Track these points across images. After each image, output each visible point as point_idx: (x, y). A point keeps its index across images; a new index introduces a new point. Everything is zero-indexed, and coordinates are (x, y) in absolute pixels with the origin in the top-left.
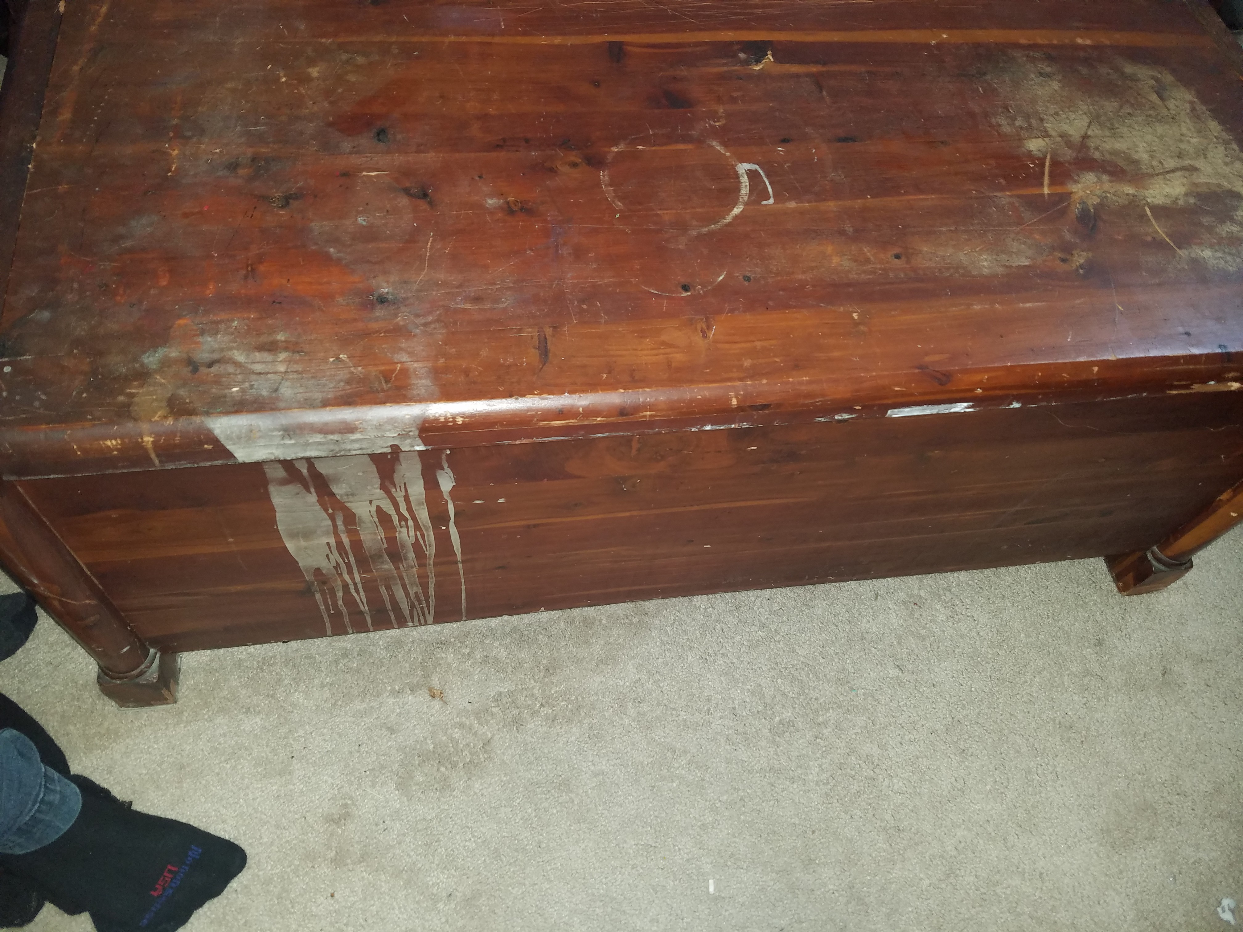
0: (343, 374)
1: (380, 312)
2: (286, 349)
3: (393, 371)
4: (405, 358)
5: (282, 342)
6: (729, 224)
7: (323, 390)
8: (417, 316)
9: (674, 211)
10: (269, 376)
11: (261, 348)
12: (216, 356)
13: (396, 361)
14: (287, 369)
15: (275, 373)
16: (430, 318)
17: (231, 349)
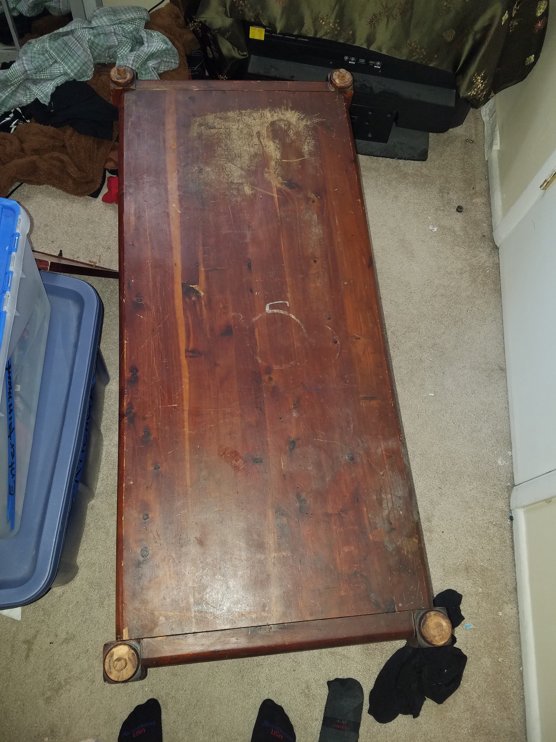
0: (390, 473)
1: (358, 460)
2: (380, 495)
3: (386, 455)
4: (379, 451)
5: (377, 497)
6: (301, 321)
7: (398, 480)
8: (358, 445)
9: (295, 342)
10: (393, 500)
11: (381, 504)
12: (386, 522)
13: (381, 453)
14: (390, 494)
15: (392, 498)
16: (359, 441)
17: (382, 516)
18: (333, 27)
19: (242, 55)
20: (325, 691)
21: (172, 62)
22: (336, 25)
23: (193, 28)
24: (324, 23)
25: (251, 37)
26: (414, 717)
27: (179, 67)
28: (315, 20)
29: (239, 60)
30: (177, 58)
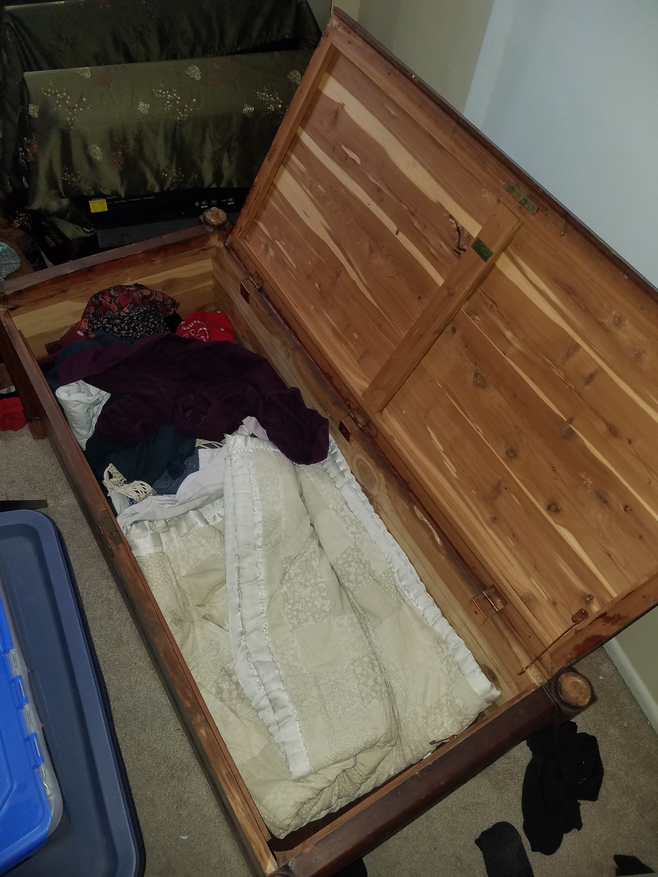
18: (177, 176)
19: (90, 232)
20: (478, 854)
21: (12, 263)
22: (180, 173)
23: (19, 224)
24: (166, 175)
25: (92, 211)
26: (579, 830)
27: (21, 266)
28: (157, 174)
29: (86, 239)
30: (17, 257)
